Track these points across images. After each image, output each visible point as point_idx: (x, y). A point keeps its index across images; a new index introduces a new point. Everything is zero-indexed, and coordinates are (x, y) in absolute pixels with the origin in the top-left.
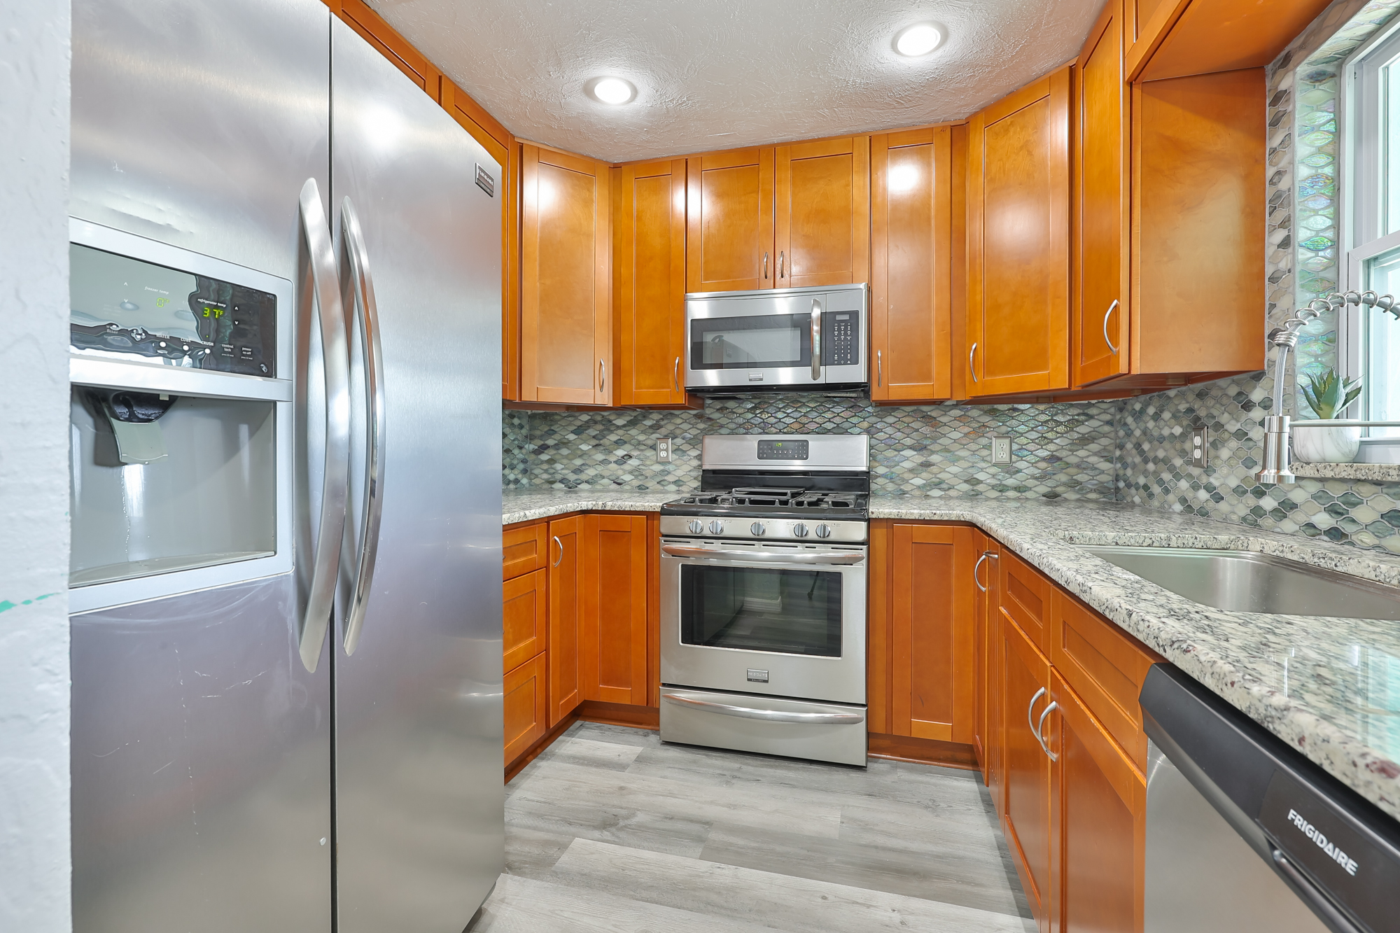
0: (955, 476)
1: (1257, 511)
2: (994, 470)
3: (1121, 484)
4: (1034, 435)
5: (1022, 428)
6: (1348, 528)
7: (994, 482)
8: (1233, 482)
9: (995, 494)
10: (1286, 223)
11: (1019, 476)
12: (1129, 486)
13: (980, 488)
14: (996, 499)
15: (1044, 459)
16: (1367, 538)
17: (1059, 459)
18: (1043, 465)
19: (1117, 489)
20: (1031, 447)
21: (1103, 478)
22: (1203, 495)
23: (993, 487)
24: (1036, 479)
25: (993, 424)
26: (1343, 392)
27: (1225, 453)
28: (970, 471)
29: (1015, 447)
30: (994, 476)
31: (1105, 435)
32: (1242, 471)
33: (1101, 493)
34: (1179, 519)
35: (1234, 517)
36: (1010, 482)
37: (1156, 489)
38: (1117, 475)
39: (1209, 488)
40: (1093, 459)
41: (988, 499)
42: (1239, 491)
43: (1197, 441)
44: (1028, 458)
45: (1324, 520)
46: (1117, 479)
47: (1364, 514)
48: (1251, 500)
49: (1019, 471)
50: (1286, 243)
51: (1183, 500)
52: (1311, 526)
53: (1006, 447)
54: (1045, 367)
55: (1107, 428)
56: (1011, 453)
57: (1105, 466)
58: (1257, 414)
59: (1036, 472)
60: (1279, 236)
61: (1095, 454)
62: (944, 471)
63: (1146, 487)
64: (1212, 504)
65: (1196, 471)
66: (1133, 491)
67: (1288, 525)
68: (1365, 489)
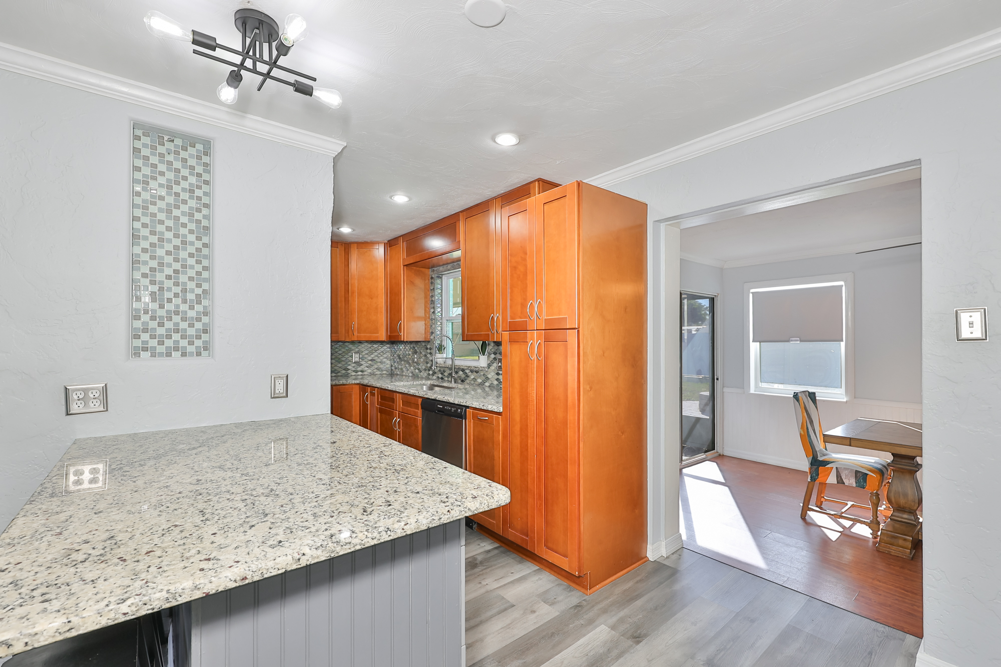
0: (340, 367)
1: (429, 374)
2: (353, 365)
3: (393, 368)
4: (367, 352)
5: (363, 350)
6: (444, 377)
7: (354, 369)
8: (424, 367)
9: (354, 374)
10: (434, 308)
11: (362, 367)
12: (396, 368)
13: (349, 371)
14: (354, 376)
15: (370, 360)
16: (446, 379)
17: (374, 360)
18: (370, 362)
19: (392, 369)
20: (366, 356)
21: (388, 366)
22: (417, 371)
23: (354, 371)
24: (367, 367)
25: (353, 348)
26: (443, 348)
27: (422, 360)
28: (345, 365)
29: (361, 356)
30: (354, 367)
31: (388, 352)
32: (426, 364)
33: (386, 371)
34: (410, 378)
35: (424, 376)
36: (359, 369)
37: (404, 369)
39: (419, 369)
40: (385, 360)
42: (425, 370)
43: (416, 356)
44: (365, 360)
45: (440, 376)
46: (392, 366)
47: (446, 374)
48: (427, 372)
49: (362, 365)
50: (434, 312)
51: (412, 373)
52: (438, 377)
53: (358, 356)
54: (378, 333)
55: (388, 349)
56: (360, 359)
57: (388, 362)
58: (429, 351)
59: (367, 365)
60: (432, 310)
61: (385, 358)
62: (336, 366)
63: (402, 369)
64: (419, 373)
65: (415, 364)
66: (397, 370)
67: (434, 377)
68: (446, 369)
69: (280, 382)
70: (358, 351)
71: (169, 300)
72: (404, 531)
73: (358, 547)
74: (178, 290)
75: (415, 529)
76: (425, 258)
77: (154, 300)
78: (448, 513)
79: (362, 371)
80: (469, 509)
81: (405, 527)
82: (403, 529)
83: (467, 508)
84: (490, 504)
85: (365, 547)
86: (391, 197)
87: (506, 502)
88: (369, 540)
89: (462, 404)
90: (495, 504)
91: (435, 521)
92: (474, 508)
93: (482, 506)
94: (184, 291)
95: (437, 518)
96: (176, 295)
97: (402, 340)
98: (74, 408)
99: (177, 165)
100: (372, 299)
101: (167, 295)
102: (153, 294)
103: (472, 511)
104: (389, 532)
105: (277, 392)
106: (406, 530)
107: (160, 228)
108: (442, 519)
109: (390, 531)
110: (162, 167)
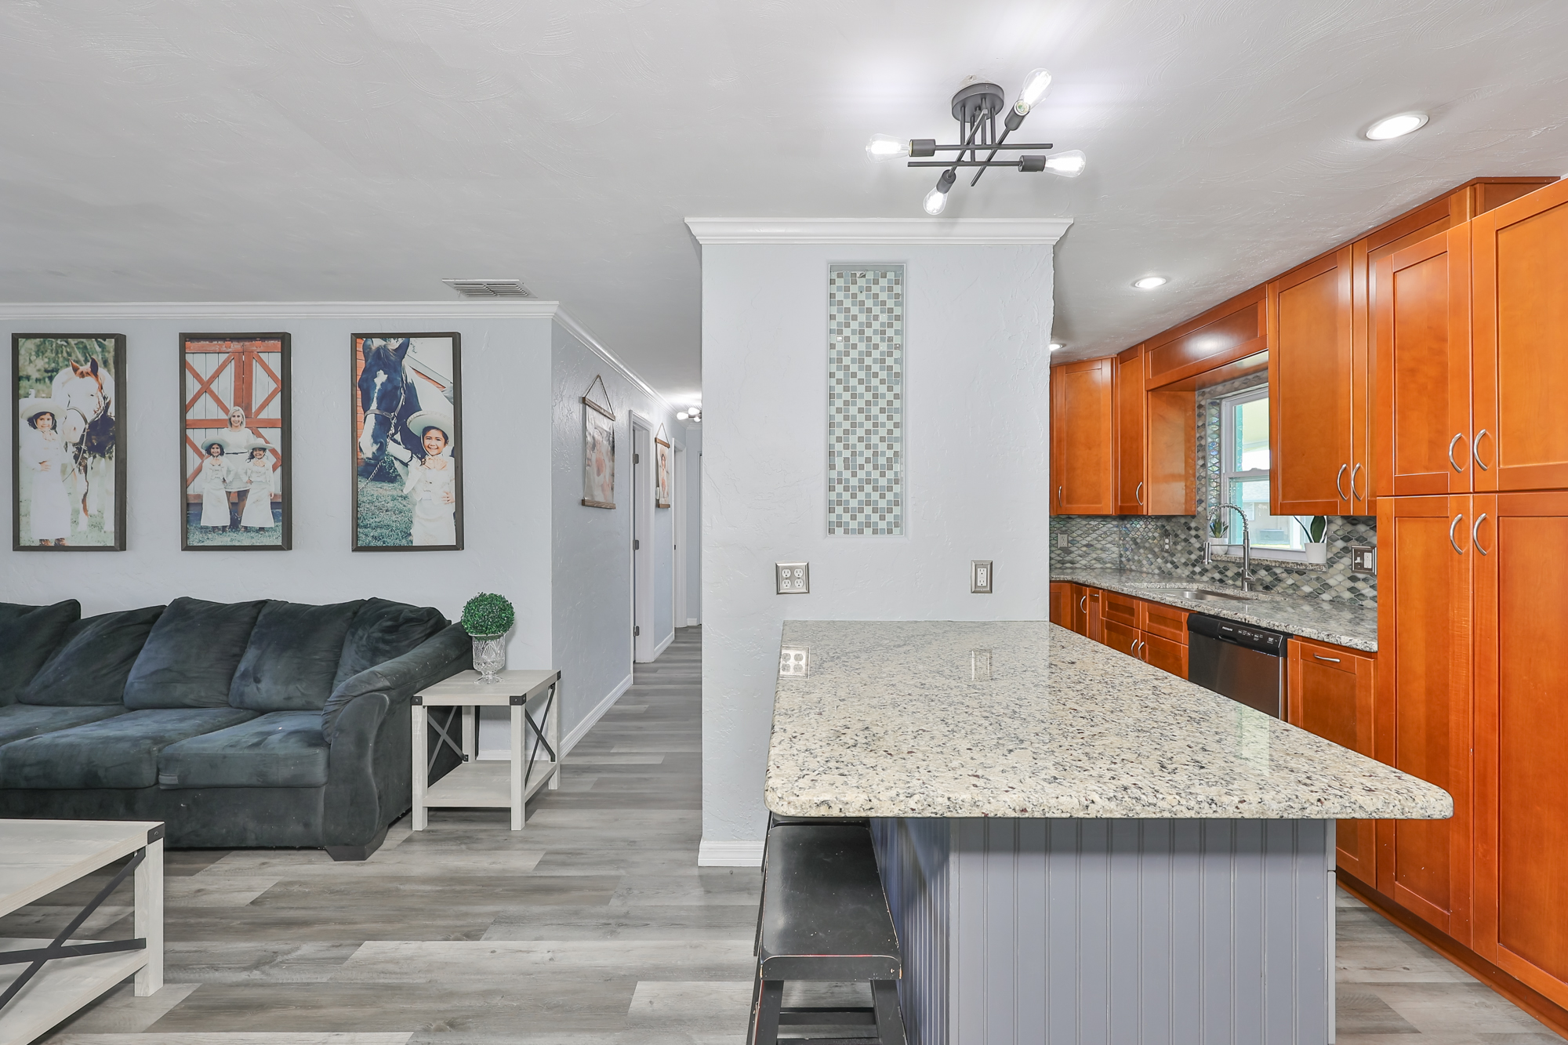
1: (1193, 573)
2: (1059, 552)
3: (1123, 559)
4: (1080, 532)
5: (1073, 528)
6: (1225, 579)
7: (1059, 558)
8: (1183, 560)
9: (1059, 565)
10: (1204, 458)
11: (1071, 555)
12: (1129, 560)
14: (1060, 568)
15: (1085, 546)
16: (1231, 582)
17: (1092, 546)
18: (1084, 549)
19: (1121, 562)
20: (1079, 539)
21: (1114, 556)
22: (1169, 565)
23: (1059, 562)
24: (1081, 556)
25: (1058, 526)
26: (1223, 528)
27: (1179, 548)
29: (1070, 539)
30: (1059, 555)
31: (1115, 533)
32: (1187, 555)
33: (1113, 564)
34: (1156, 577)
35: (1184, 575)
36: (1068, 558)
37: (1145, 562)
38: (1121, 554)
39: (1172, 563)
40: (1109, 546)
41: (1056, 568)
42: (1186, 564)
43: (1167, 541)
44: (1076, 545)
45: (1217, 576)
46: (1121, 556)
47: (1230, 573)
48: (1190, 568)
49: (1071, 552)
50: (1204, 466)
51: (1160, 568)
52: (1213, 578)
53: (1066, 539)
54: (1100, 503)
55: (1115, 529)
56: (1068, 542)
57: (1115, 549)
58: (1193, 533)
59: (1081, 552)
60: (1201, 462)
61: (1110, 543)
63: (1139, 561)
64: (1174, 569)
65: (1166, 555)
66: (1131, 563)
67: (1205, 578)
68: (1230, 565)
69: (982, 571)
70: (1066, 531)
71: (862, 467)
72: (1239, 811)
73: (1167, 815)
74: (869, 453)
75: (1257, 812)
76: (1191, 374)
77: (847, 468)
78: (1319, 804)
79: (1072, 562)
80: (1361, 807)
81: (1240, 805)
82: (1237, 807)
83: (1358, 805)
84: (1407, 810)
85: (1175, 817)
86: (1133, 285)
87: (1443, 814)
88: (1184, 809)
89: (1276, 628)
90: (1417, 811)
91: (1294, 811)
92: (1372, 809)
93: (1388, 808)
94: (875, 454)
95: (1297, 806)
96: (868, 460)
97: (1145, 513)
98: (785, 586)
99: (869, 303)
100: (1090, 449)
101: (860, 460)
102: (846, 460)
103: (1367, 812)
104: (1213, 805)
105: (979, 584)
106: (1243, 811)
107: (853, 382)
108: (1308, 811)
109: (1216, 804)
110: (855, 310)
